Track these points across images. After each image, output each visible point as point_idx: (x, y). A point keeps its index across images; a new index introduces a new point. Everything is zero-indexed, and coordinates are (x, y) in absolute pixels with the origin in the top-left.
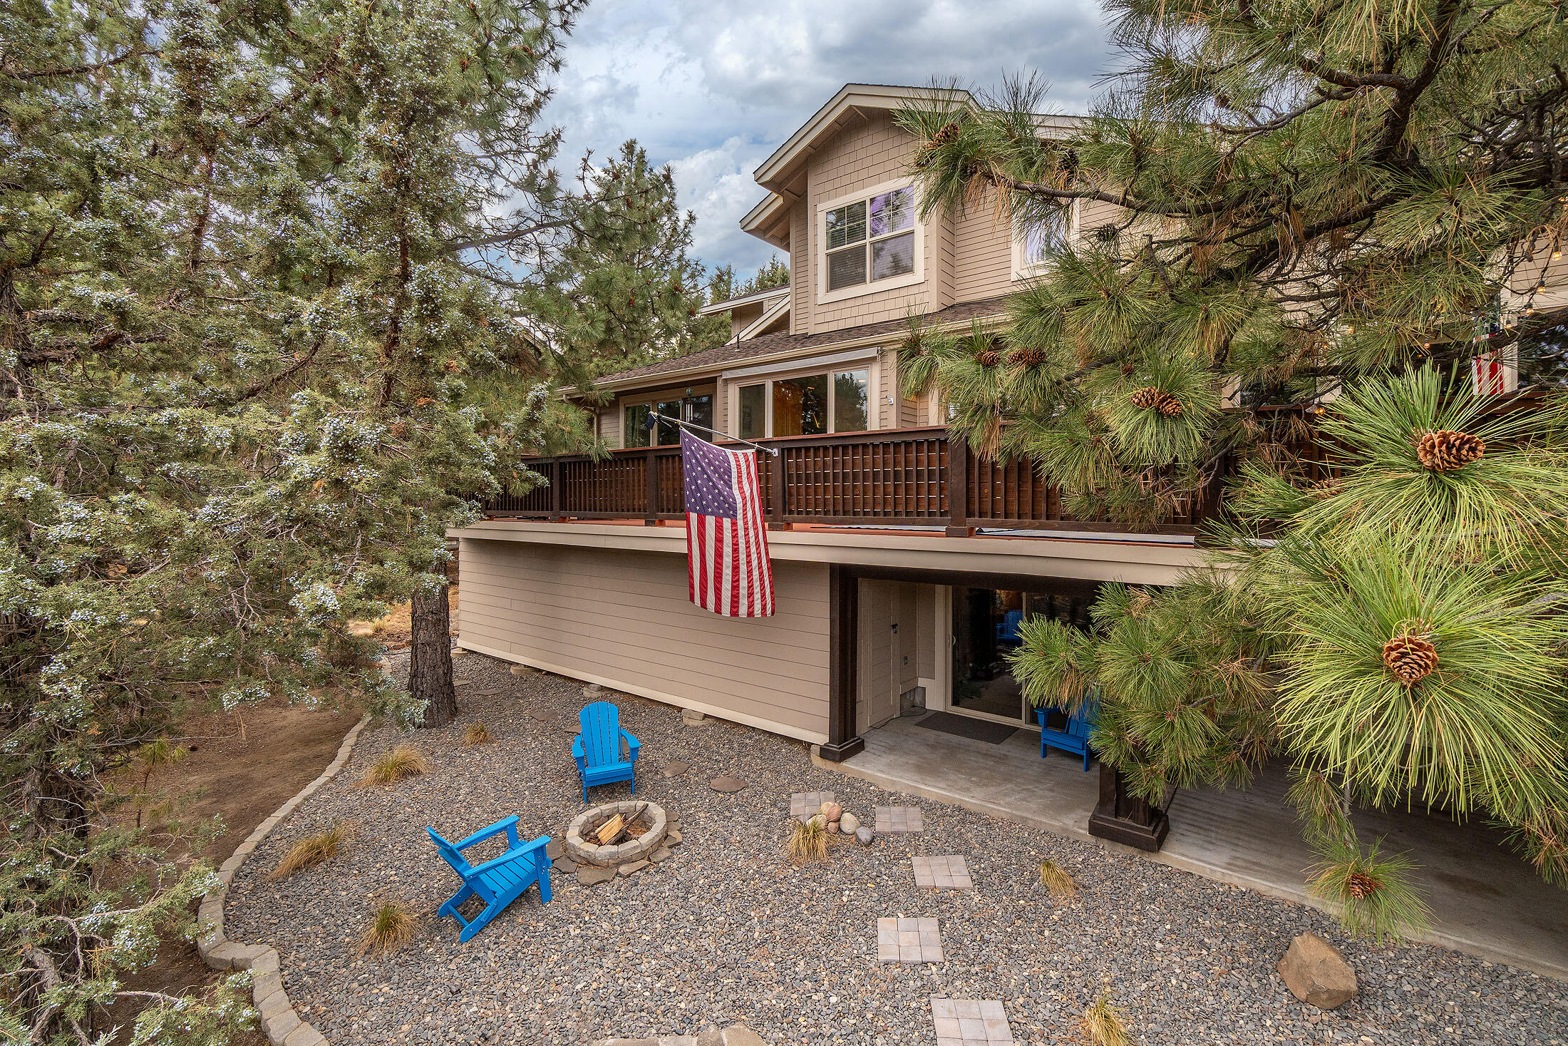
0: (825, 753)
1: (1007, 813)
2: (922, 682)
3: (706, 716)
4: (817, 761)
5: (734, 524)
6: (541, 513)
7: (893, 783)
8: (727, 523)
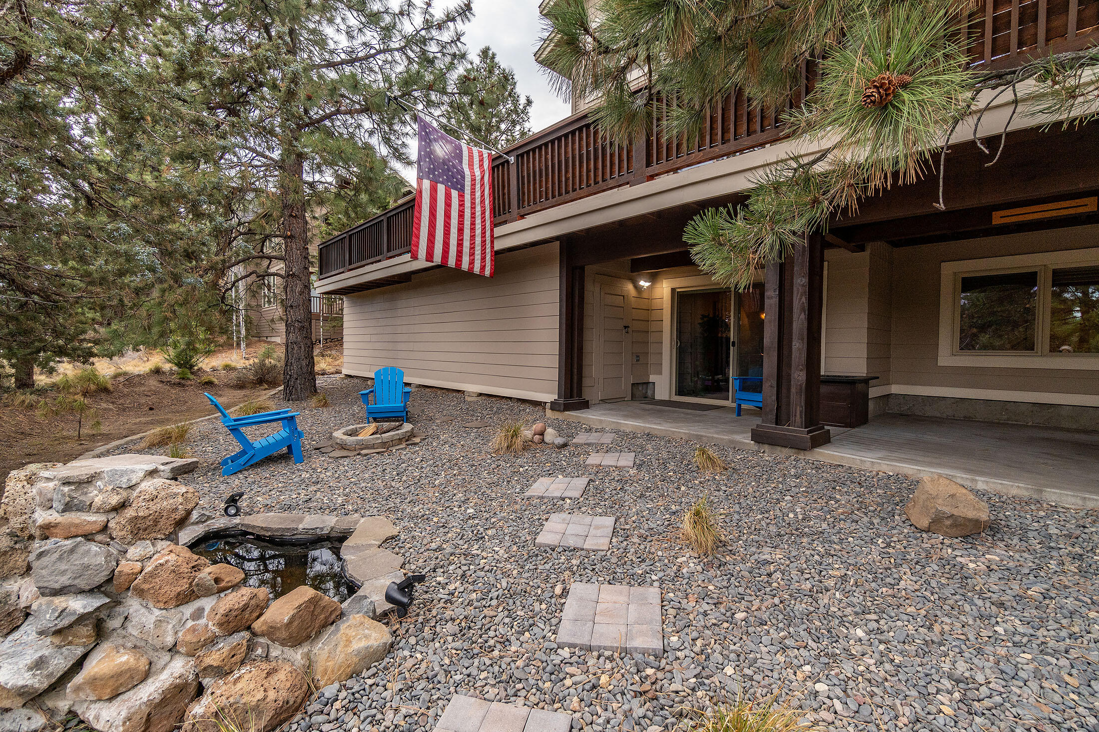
0: (554, 406)
1: (685, 433)
2: (652, 378)
3: (480, 395)
4: (549, 413)
5: (461, 196)
6: (378, 258)
7: (601, 421)
8: (455, 194)
